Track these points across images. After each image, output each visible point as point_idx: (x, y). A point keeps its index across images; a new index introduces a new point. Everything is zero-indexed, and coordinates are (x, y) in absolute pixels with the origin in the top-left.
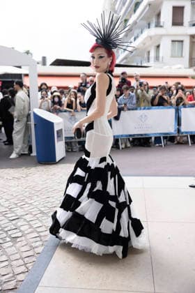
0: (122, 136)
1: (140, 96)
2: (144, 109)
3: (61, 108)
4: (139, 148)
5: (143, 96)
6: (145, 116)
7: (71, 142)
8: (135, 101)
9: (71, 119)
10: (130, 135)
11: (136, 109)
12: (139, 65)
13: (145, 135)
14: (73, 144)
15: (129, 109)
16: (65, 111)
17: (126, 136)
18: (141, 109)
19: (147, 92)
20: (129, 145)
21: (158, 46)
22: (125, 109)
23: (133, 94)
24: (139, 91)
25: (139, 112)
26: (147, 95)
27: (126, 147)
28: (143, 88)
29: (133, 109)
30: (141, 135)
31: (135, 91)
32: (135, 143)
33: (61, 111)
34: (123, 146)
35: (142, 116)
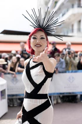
0: (54, 94)
1: (69, 62)
2: (72, 72)
3: (6, 71)
4: (68, 104)
5: (71, 61)
6: (73, 78)
7: (12, 99)
8: (64, 66)
9: (13, 80)
10: (61, 94)
11: (65, 72)
12: (66, 34)
13: (73, 93)
14: (14, 101)
15: (60, 72)
16: (9, 73)
17: (58, 94)
18: (69, 72)
19: (74, 59)
20: (59, 101)
21: (80, 21)
22: (57, 72)
23: (63, 60)
24: (68, 58)
25: (68, 75)
26: (74, 62)
27: (57, 103)
28: (70, 56)
29: (63, 72)
30: (70, 93)
31: (64, 58)
32: (65, 99)
33: (5, 74)
34: (55, 102)
35: (70, 78)
